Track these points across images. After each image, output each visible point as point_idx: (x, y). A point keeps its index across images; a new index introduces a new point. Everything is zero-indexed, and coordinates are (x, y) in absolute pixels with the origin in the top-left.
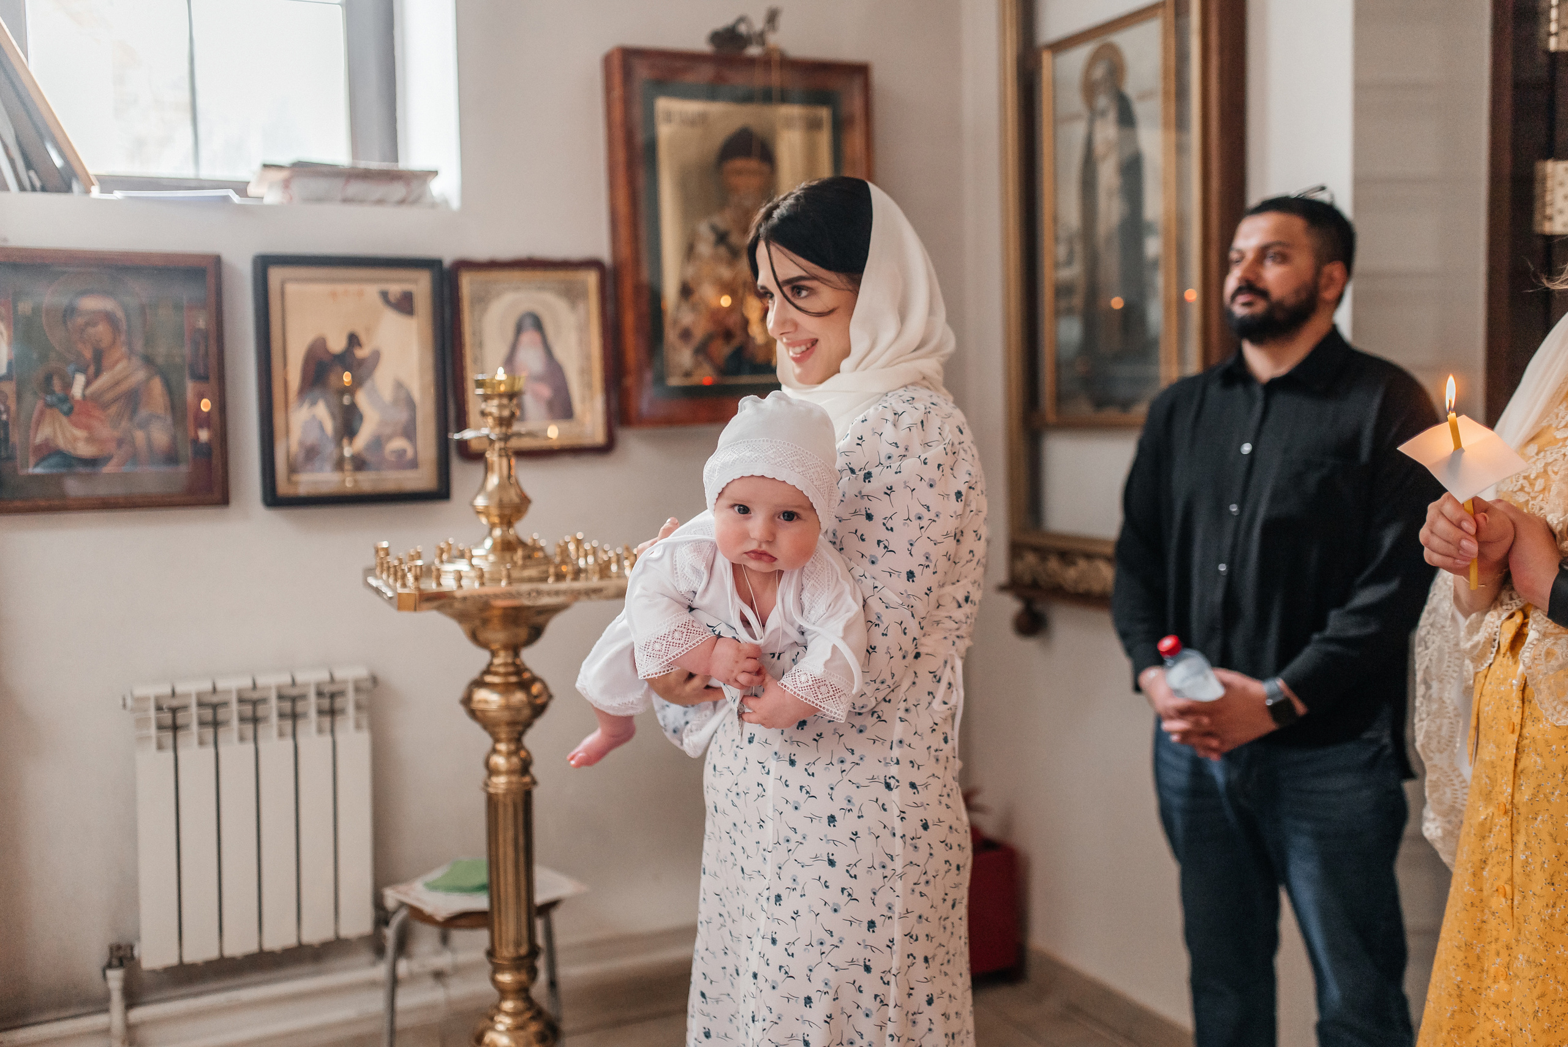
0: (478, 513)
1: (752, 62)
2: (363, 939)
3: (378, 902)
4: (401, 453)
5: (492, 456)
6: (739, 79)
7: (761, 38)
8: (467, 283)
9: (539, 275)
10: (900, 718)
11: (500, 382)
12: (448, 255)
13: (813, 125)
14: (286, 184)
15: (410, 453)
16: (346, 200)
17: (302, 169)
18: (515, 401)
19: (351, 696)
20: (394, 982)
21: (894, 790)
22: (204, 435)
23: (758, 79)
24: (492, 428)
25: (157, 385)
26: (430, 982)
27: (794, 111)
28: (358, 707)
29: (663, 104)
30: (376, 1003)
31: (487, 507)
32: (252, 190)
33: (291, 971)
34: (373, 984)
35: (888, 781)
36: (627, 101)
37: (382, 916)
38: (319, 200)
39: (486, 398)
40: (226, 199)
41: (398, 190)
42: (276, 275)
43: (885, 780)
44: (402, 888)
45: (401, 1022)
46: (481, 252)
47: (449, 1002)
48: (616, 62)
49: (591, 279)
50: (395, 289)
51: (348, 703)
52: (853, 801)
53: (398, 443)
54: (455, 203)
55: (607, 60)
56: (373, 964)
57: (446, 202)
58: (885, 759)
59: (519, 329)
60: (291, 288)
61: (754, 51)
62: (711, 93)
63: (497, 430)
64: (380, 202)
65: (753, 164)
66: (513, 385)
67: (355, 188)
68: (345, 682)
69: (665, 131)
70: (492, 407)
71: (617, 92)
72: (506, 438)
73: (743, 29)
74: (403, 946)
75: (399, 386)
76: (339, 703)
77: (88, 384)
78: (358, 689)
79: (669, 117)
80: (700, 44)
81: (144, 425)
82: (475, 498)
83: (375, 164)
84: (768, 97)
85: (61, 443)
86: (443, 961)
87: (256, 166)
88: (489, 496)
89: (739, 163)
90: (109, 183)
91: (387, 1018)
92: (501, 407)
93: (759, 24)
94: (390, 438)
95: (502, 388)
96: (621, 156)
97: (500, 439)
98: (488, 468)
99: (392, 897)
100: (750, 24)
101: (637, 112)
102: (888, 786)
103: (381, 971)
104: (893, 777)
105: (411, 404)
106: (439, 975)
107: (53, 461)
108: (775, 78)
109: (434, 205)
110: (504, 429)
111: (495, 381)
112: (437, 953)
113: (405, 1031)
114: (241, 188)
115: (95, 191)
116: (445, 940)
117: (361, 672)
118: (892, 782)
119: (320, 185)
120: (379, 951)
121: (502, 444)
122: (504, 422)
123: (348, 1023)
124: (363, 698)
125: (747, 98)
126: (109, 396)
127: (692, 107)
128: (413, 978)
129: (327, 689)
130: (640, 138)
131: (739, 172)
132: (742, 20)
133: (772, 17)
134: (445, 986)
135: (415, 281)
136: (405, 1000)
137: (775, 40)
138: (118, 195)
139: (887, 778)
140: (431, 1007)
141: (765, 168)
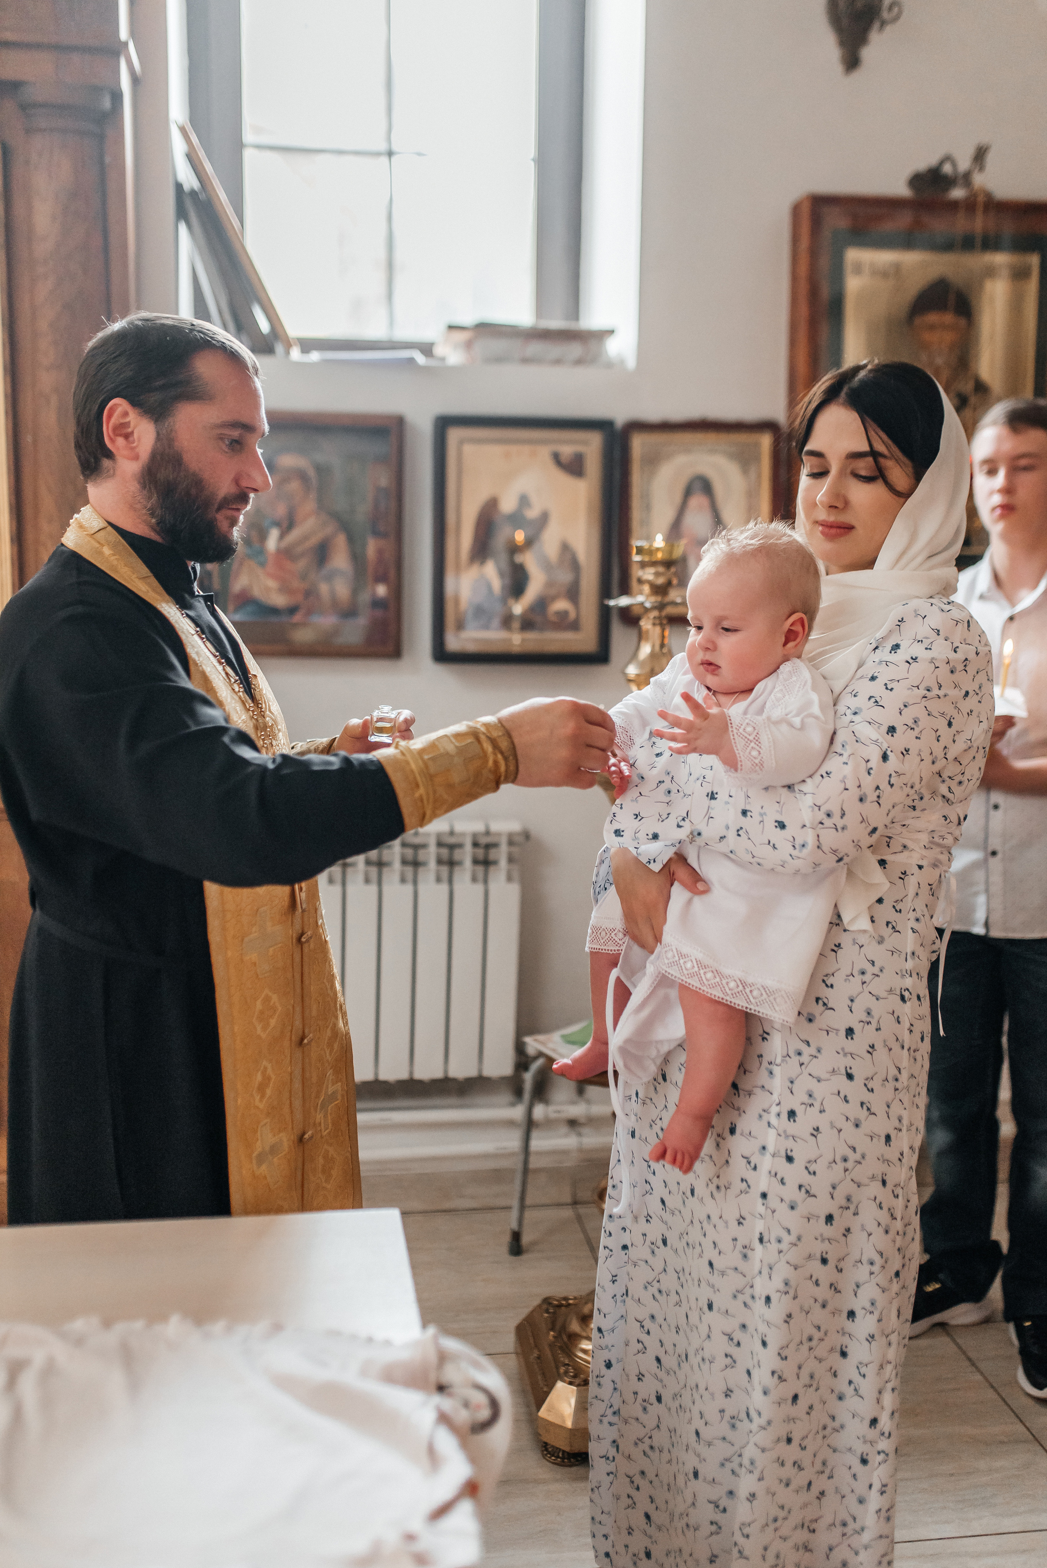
0: (630, 681)
1: (954, 205)
2: (503, 1079)
3: (520, 1048)
4: (563, 614)
5: (646, 624)
6: (939, 226)
7: (967, 178)
8: (638, 444)
9: (711, 438)
10: (912, 928)
11: (658, 549)
12: (620, 416)
13: (1019, 275)
14: (468, 345)
15: (572, 615)
16: (526, 361)
17: (484, 329)
18: (673, 570)
19: (504, 849)
20: (530, 1124)
21: (908, 1002)
22: (381, 590)
23: (961, 224)
24: (648, 596)
25: (341, 541)
26: (564, 1129)
27: (1001, 259)
28: (511, 860)
29: (853, 255)
30: (512, 1141)
31: (637, 675)
32: (439, 351)
33: (437, 1101)
34: (510, 1123)
35: (903, 993)
36: (814, 253)
37: (522, 1061)
38: (499, 360)
39: (643, 565)
40: (411, 360)
41: (575, 350)
42: (454, 435)
43: (901, 992)
44: (541, 1037)
45: (534, 1163)
46: (653, 413)
47: (580, 1150)
48: (806, 210)
49: (766, 441)
50: (567, 451)
51: (502, 854)
52: (873, 1013)
53: (561, 605)
54: (631, 363)
55: (796, 210)
56: (513, 1105)
57: (622, 362)
58: (901, 970)
59: (688, 493)
60: (468, 449)
61: (958, 193)
62: (907, 242)
63: (653, 599)
64: (558, 362)
65: (948, 318)
66: (671, 552)
67: (535, 348)
68: (499, 834)
69: (853, 284)
70: (649, 574)
71: (805, 243)
72: (661, 607)
73: (947, 168)
74: (541, 1091)
75: (565, 548)
76: (493, 854)
77: (282, 536)
78: (511, 843)
79: (858, 269)
80: (900, 189)
81: (329, 578)
82: (626, 666)
83: (555, 323)
84: (968, 244)
85: (257, 592)
86: (577, 1110)
87: (442, 327)
88: (642, 665)
89: (933, 318)
90: (307, 345)
91: (521, 1158)
92: (657, 574)
93: (964, 163)
94: (554, 598)
95: (660, 555)
96: (804, 310)
97: (654, 608)
98: (641, 636)
99: (532, 1044)
100: (954, 165)
101: (824, 262)
102: (903, 998)
103: (518, 1112)
104: (908, 990)
105: (575, 566)
106: (573, 1123)
107: (249, 609)
108: (979, 224)
109: (609, 365)
110: (659, 599)
111: (653, 548)
112: (573, 1103)
113: (538, 1171)
114: (427, 349)
115: (296, 354)
116: (580, 1092)
117: (514, 826)
118: (906, 994)
119: (498, 345)
120: (518, 1092)
121: (656, 613)
122: (660, 590)
123: (486, 1156)
124: (515, 850)
125: (948, 246)
126: (300, 549)
127: (885, 257)
128: (549, 1124)
129: (483, 840)
130: (825, 292)
131: (932, 327)
132: (948, 158)
133: (980, 155)
134: (580, 1135)
135: (585, 443)
136: (538, 1143)
137: (979, 180)
138: (315, 356)
139: (903, 991)
140: (564, 1152)
141: (963, 322)
